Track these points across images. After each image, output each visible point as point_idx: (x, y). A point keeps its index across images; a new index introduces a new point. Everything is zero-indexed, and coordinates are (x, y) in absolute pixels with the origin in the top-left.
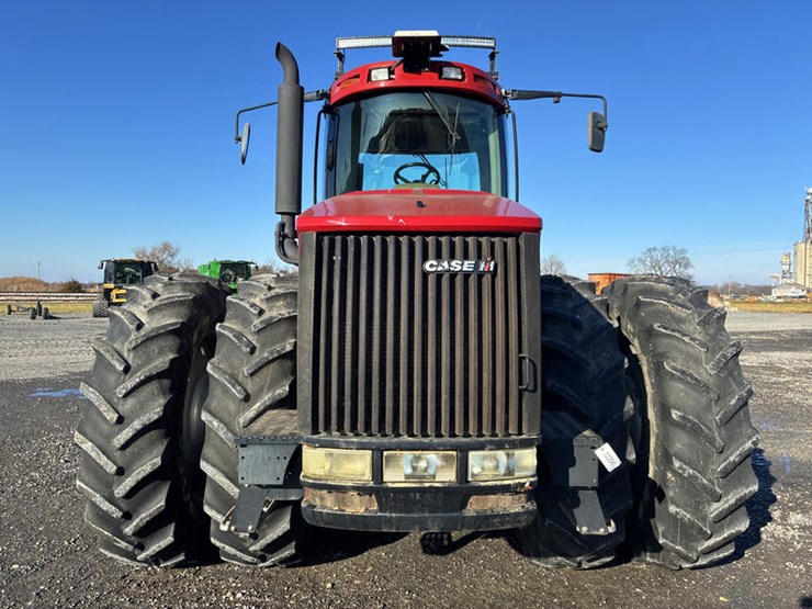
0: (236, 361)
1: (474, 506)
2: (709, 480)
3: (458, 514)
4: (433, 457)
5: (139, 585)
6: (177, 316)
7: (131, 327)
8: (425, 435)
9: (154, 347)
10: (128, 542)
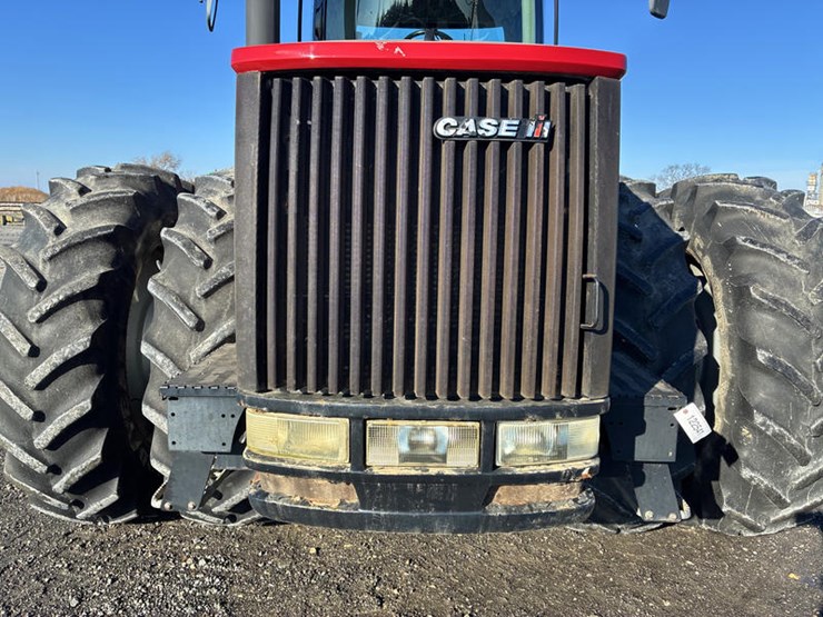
0: (185, 277)
1: (504, 500)
2: (799, 439)
3: (480, 513)
4: (444, 431)
5: (83, 546)
6: (113, 217)
7: (48, 230)
8: (431, 396)
9: (79, 257)
10: (62, 499)
